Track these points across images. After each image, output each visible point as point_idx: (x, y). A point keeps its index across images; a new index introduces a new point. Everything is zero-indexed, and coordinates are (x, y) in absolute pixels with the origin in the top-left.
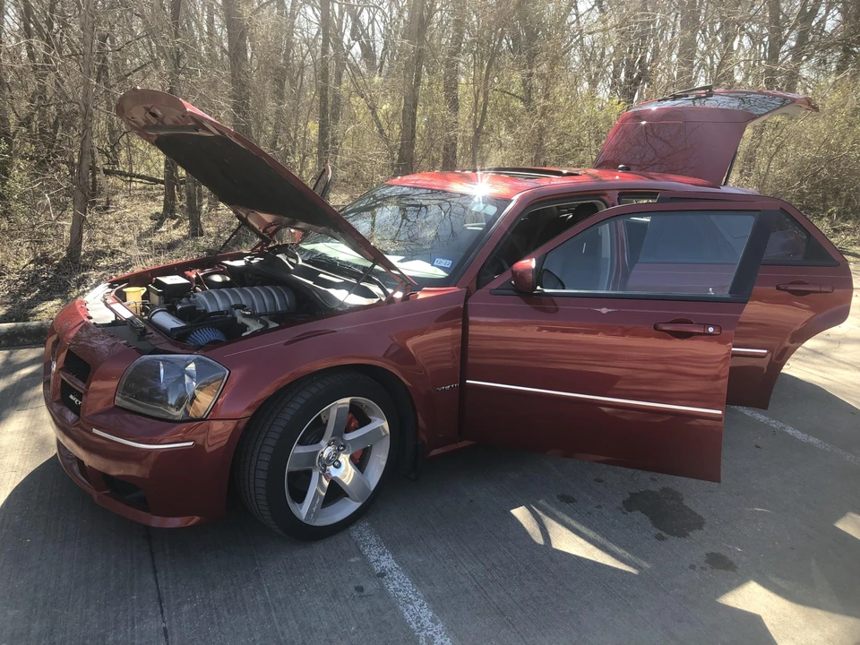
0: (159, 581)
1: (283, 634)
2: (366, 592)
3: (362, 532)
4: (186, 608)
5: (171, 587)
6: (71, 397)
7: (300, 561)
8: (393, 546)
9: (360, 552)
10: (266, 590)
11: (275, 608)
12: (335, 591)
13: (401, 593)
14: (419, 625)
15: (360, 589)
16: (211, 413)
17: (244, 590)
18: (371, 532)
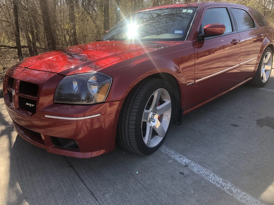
0: (87, 185)
1: (162, 200)
2: (185, 174)
3: (164, 149)
4: (107, 196)
5: (94, 187)
6: (27, 104)
7: (147, 165)
8: (183, 153)
9: (170, 158)
10: (140, 181)
11: (150, 189)
12: (172, 176)
13: (201, 172)
14: (220, 185)
15: (182, 173)
16: (107, 99)
17: (130, 183)
18: (169, 149)
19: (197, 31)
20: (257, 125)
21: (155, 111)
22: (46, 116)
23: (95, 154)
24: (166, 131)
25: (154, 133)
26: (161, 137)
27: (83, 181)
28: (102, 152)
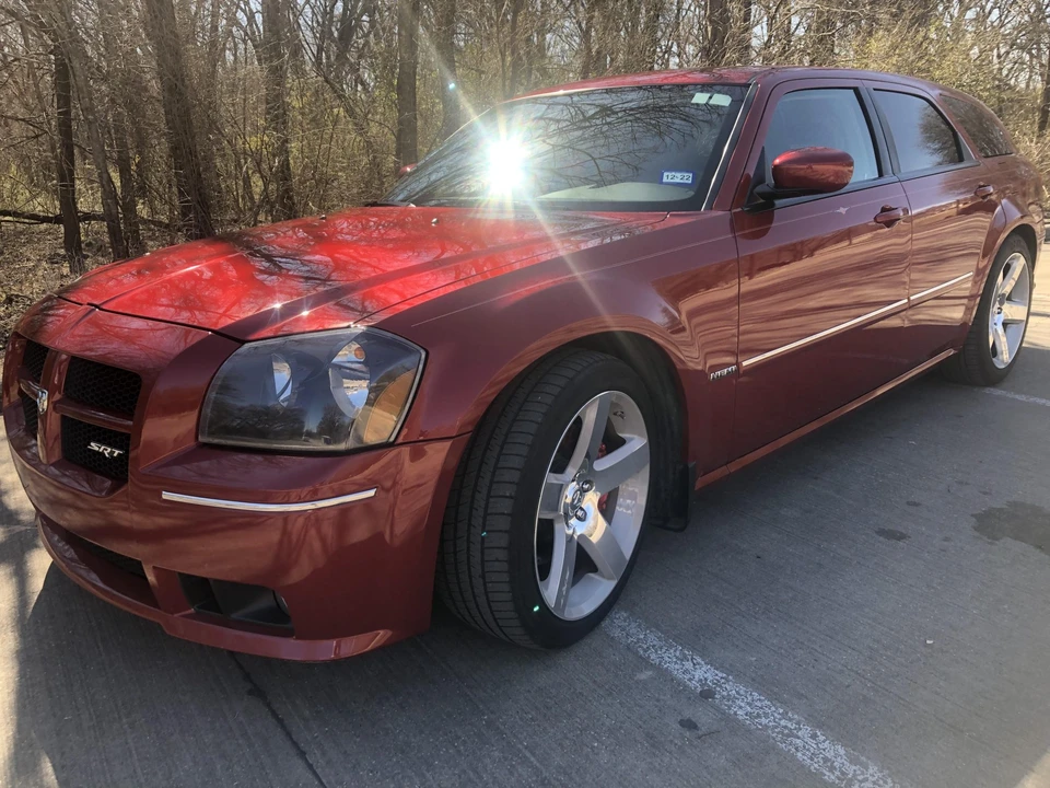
0: (318, 771)
2: (704, 730)
3: (620, 625)
5: (346, 778)
6: (94, 446)
7: (553, 691)
8: (695, 641)
9: (645, 663)
10: (528, 755)
12: (649, 736)
13: (764, 721)
14: (837, 773)
15: (689, 725)
16: (405, 431)
17: (488, 761)
18: (639, 626)
19: (748, 175)
20: (977, 534)
21: (587, 479)
22: (166, 495)
23: (352, 646)
24: (628, 553)
25: (583, 563)
26: (610, 578)
27: (302, 754)
28: (381, 636)
